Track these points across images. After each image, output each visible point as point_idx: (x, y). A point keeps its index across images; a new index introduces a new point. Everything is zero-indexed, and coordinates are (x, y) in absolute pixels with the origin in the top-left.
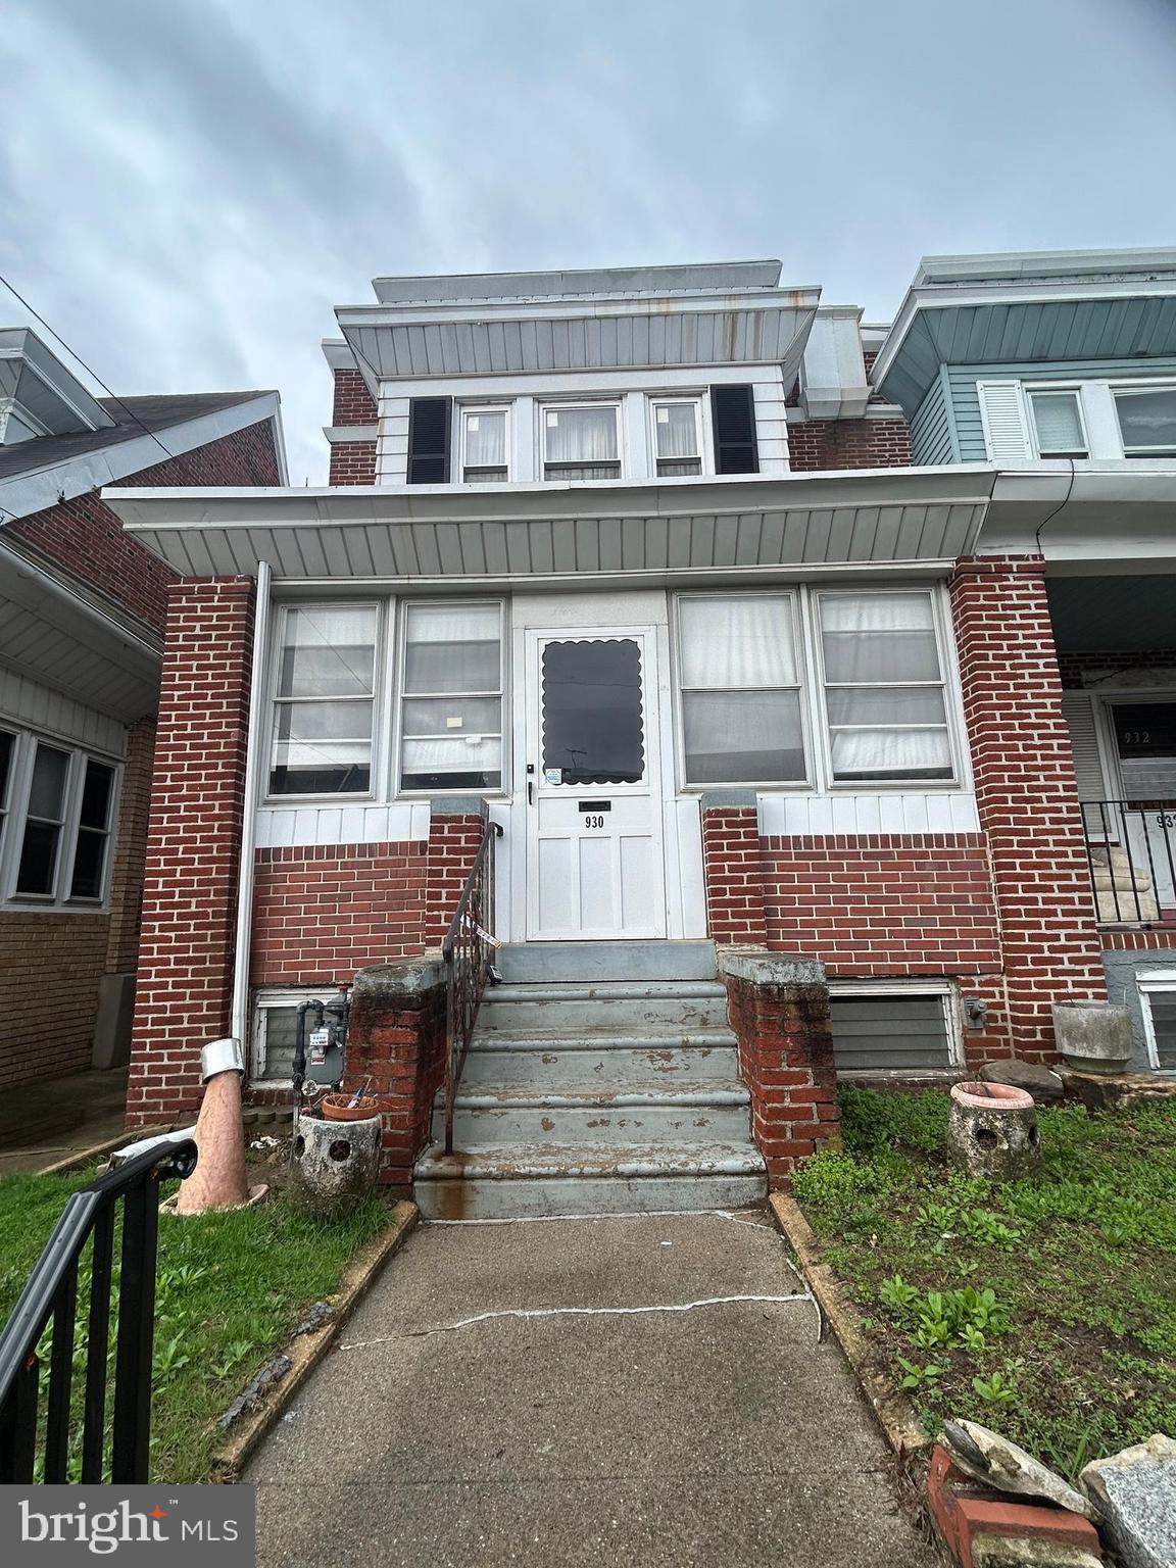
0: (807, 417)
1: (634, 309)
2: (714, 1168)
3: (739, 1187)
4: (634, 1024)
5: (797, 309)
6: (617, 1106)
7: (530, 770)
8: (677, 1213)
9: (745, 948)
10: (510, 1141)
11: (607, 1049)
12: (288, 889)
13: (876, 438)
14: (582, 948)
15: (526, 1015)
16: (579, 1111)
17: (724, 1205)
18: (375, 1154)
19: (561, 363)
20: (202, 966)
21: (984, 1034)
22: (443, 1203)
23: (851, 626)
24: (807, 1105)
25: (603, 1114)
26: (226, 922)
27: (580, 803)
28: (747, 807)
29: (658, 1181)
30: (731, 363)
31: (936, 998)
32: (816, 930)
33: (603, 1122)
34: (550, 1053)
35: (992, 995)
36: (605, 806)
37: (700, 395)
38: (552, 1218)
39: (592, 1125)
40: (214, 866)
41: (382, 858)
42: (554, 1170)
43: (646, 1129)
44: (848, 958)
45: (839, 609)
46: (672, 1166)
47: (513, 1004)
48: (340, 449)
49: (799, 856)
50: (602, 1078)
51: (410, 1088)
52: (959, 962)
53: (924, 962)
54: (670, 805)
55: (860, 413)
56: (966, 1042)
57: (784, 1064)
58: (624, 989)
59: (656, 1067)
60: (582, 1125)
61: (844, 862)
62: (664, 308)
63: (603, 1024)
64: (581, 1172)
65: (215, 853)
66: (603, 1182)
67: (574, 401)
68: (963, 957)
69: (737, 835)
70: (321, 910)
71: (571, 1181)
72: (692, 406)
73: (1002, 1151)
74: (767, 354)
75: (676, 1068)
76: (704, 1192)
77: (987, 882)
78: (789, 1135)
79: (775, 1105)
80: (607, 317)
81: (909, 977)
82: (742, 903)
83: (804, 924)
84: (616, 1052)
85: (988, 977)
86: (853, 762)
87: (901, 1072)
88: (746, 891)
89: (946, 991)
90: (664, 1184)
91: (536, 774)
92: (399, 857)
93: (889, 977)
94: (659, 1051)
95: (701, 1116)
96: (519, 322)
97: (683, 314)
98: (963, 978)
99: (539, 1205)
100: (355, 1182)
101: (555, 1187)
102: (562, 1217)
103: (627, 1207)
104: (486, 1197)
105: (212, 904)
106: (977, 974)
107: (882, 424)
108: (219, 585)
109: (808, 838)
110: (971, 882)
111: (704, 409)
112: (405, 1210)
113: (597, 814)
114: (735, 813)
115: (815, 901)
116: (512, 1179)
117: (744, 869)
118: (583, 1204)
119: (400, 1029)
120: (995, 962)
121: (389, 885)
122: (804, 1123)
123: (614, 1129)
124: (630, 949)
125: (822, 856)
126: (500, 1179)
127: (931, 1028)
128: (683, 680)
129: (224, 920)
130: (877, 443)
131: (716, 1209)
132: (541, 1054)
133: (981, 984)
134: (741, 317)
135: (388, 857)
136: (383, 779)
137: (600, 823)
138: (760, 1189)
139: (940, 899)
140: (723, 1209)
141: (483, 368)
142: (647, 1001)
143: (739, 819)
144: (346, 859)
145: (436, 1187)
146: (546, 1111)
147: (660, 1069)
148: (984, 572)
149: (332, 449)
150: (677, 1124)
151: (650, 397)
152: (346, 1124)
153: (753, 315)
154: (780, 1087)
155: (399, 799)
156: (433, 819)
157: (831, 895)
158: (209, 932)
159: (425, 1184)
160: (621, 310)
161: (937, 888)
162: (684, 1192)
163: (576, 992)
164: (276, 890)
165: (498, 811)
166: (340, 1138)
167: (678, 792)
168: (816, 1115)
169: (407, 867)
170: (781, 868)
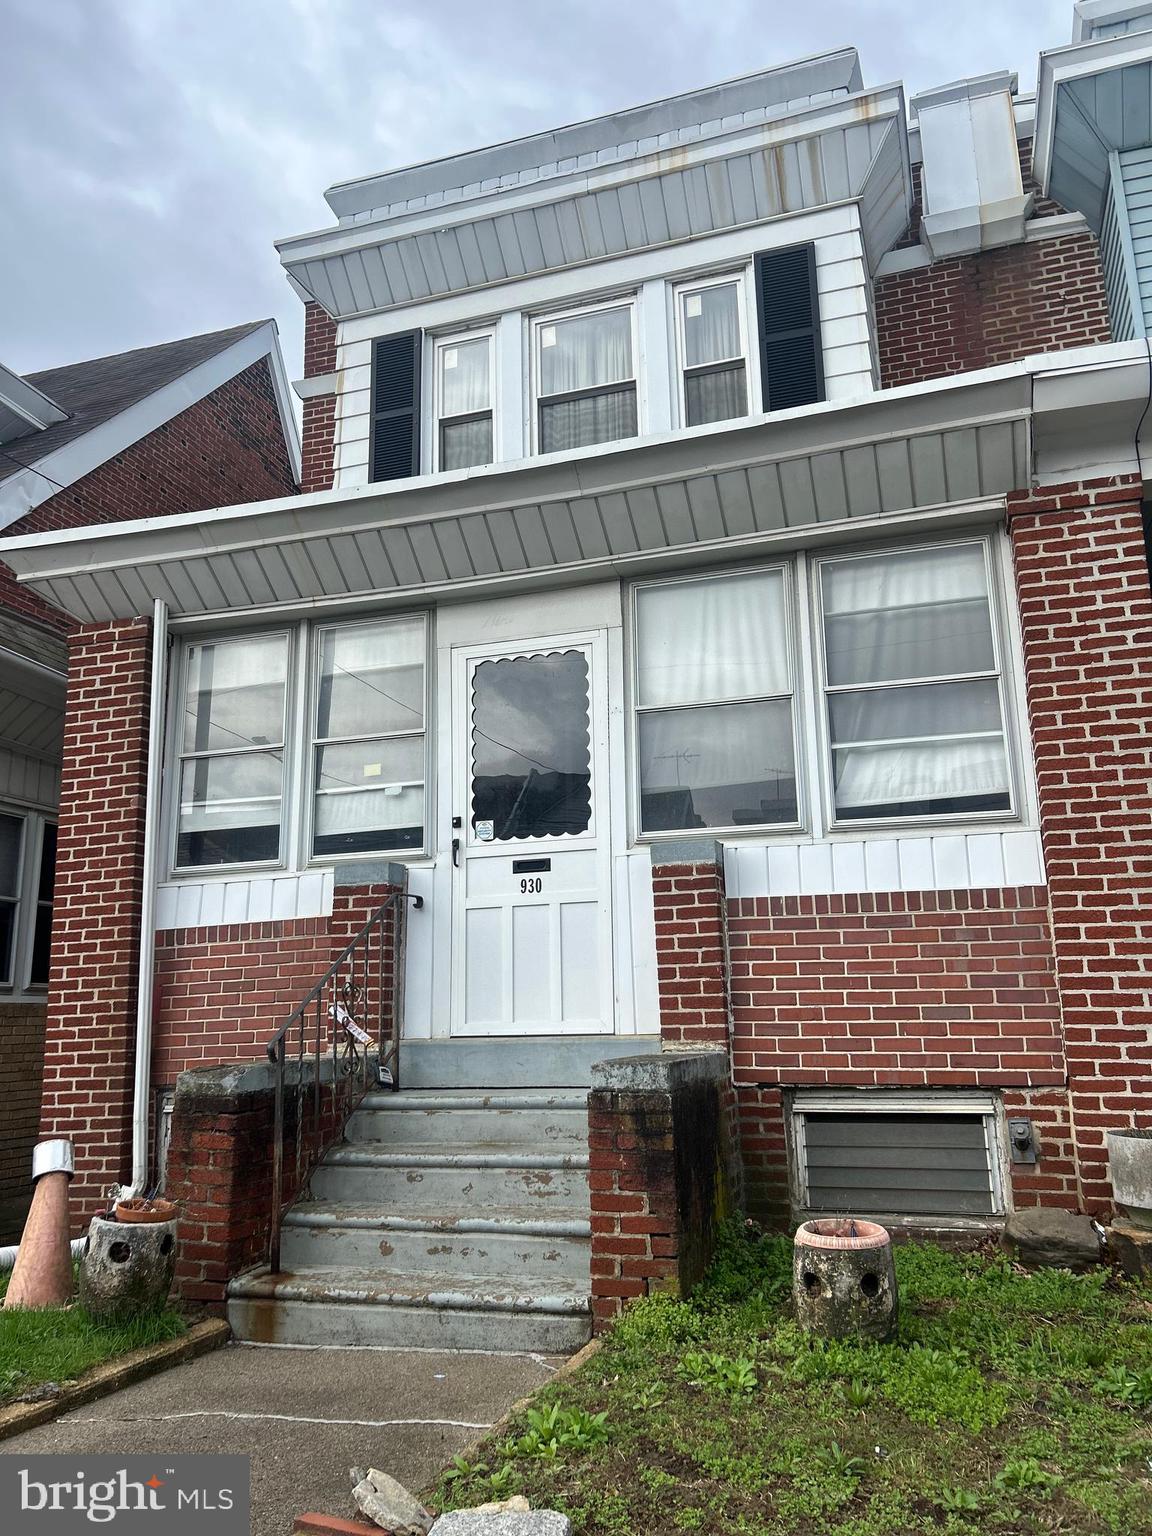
0: (932, 257)
1: (638, 171)
2: (531, 1305)
3: (559, 1328)
4: (533, 1141)
5: (868, 123)
6: (461, 1231)
7: (457, 823)
8: (489, 1353)
9: (698, 1046)
10: (347, 1264)
11: (478, 1167)
12: (192, 977)
13: (1044, 269)
14: (503, 1046)
15: (412, 1126)
16: (420, 1235)
17: (542, 1348)
18: (160, 1261)
19: (554, 259)
20: (104, 1065)
21: (1038, 1172)
22: (255, 1324)
23: (873, 603)
24: (639, 1236)
25: (444, 1240)
26: (127, 1015)
27: (514, 862)
28: (702, 862)
29: (472, 1314)
30: (785, 214)
31: (976, 1119)
32: (799, 1023)
33: (444, 1249)
34: (416, 1169)
35: (1052, 1116)
36: (543, 865)
37: (742, 268)
38: (360, 1348)
39: (433, 1251)
40: (115, 952)
41: (288, 938)
42: (363, 1294)
43: (491, 1261)
44: (843, 1061)
45: (855, 580)
46: (486, 1298)
47: (399, 1113)
48: (314, 405)
49: (778, 924)
50: (469, 1202)
51: (226, 1198)
52: (1000, 1070)
53: (949, 1069)
54: (620, 864)
55: (1015, 235)
56: (1016, 1183)
57: (615, 1186)
58: (524, 1097)
59: (532, 1190)
60: (422, 1251)
61: (841, 931)
62: (678, 161)
63: (498, 1138)
64: (390, 1299)
65: (116, 938)
66: (414, 1312)
67: (574, 307)
68: (1008, 1062)
69: (690, 899)
70: (224, 1001)
71: (381, 1309)
72: (733, 285)
73: (825, 1300)
74: (835, 190)
75: (555, 1193)
76: (519, 1332)
77: (1047, 957)
78: (617, 1271)
79: (602, 1235)
80: (604, 190)
81: (930, 1088)
82: (695, 988)
83: (784, 1014)
84: (489, 1171)
85: (1045, 1091)
86: (871, 791)
87: (918, 1219)
88: (700, 972)
89: (989, 1109)
90: (477, 1319)
91: (463, 830)
92: (306, 937)
93: (901, 1088)
94: (536, 1171)
95: (552, 1248)
96: (493, 219)
97: (704, 164)
98: (1007, 1091)
99: (347, 1332)
100: (135, 1285)
101: (365, 1314)
102: (370, 1348)
103: (437, 1342)
104: (297, 1318)
105: (113, 994)
106: (1028, 1087)
107: (1054, 245)
108: (117, 631)
109: (791, 900)
110: (1022, 956)
111: (747, 287)
112: (211, 1326)
113: (534, 876)
114: (688, 870)
115: (798, 984)
116: (323, 1302)
117: (698, 943)
118: (393, 1334)
119: (217, 1134)
120: (1054, 1070)
121: (295, 970)
122: (636, 1258)
123: (456, 1258)
124: (558, 1047)
125: (811, 923)
126: (312, 1301)
127: (967, 1161)
128: (641, 700)
129: (125, 1013)
130: (1046, 276)
131: (533, 1351)
132: (407, 1170)
133: (1034, 1101)
134: (788, 151)
135: (294, 938)
136: (294, 842)
137: (538, 886)
138: (583, 1333)
139: (976, 981)
140: (540, 1352)
141: (456, 284)
142: (547, 1112)
143: (692, 878)
144: (251, 941)
145: (247, 1306)
146: (385, 1233)
147: (536, 1193)
148: (1046, 511)
149: (305, 407)
150: (525, 1256)
151: (675, 284)
152: (126, 1225)
153: (803, 147)
154: (609, 1214)
155: (312, 866)
156: (337, 891)
157: (821, 977)
158: (111, 1027)
159: (238, 1302)
160: (622, 176)
161: (972, 966)
162: (501, 1328)
163: (468, 1100)
164: (180, 978)
165: (421, 876)
166: (119, 1240)
167: (632, 842)
168: (649, 1249)
169: (314, 949)
170: (755, 940)
